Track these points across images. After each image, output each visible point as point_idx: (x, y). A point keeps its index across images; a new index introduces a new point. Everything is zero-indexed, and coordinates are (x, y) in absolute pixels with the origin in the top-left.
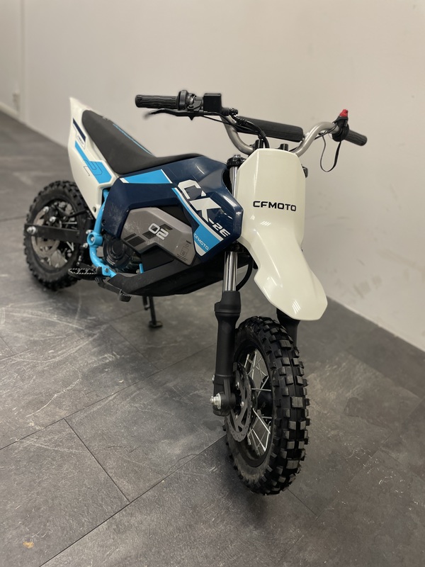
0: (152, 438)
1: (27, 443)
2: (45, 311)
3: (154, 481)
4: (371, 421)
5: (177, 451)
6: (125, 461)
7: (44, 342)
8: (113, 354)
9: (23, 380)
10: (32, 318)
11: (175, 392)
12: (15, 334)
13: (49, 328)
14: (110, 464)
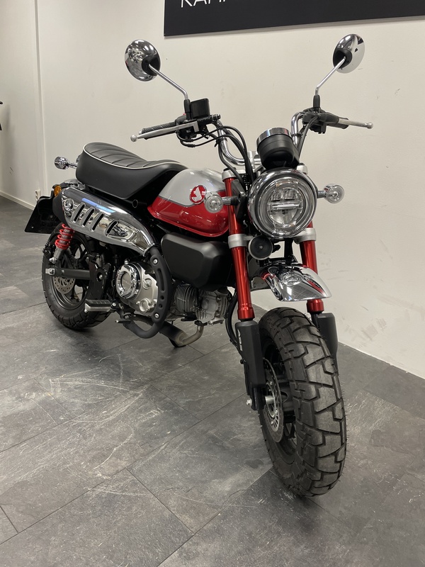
0: (204, 479)
1: (99, 490)
2: (93, 378)
3: (212, 515)
4: (395, 449)
5: (227, 489)
6: (184, 500)
7: (97, 404)
8: (158, 410)
9: (85, 439)
10: (83, 385)
11: (217, 438)
12: (72, 400)
13: (99, 392)
14: (172, 502)
